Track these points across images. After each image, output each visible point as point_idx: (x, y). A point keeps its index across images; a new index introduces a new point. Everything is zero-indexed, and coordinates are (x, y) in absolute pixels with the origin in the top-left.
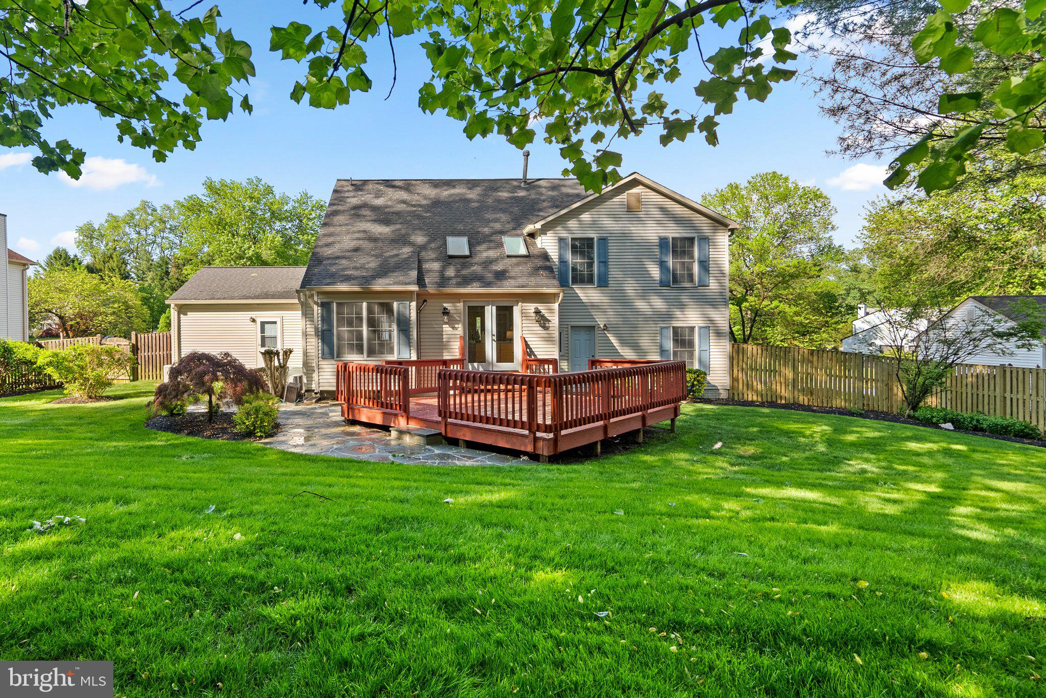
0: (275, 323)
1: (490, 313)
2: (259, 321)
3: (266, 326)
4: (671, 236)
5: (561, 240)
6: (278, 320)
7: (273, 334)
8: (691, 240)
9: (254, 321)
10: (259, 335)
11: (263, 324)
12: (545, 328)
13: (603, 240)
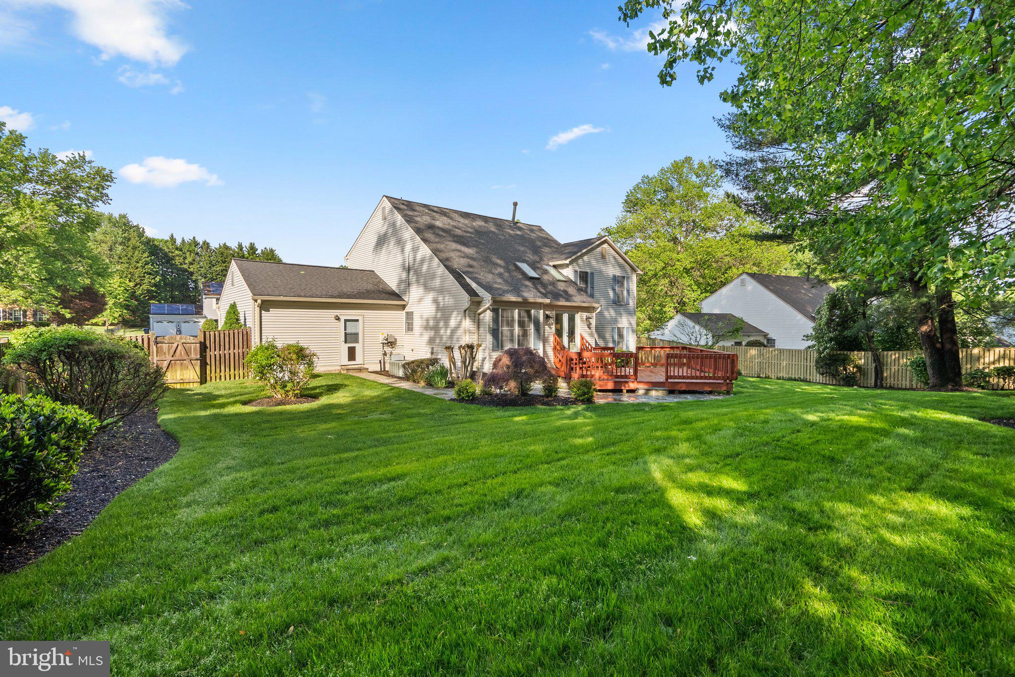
0: (357, 321)
1: (565, 317)
2: (342, 318)
3: (348, 323)
4: (617, 274)
5: (576, 271)
6: (360, 318)
7: (353, 331)
8: (624, 277)
9: (338, 318)
10: (344, 332)
11: (346, 321)
12: (590, 328)
13: (592, 274)
